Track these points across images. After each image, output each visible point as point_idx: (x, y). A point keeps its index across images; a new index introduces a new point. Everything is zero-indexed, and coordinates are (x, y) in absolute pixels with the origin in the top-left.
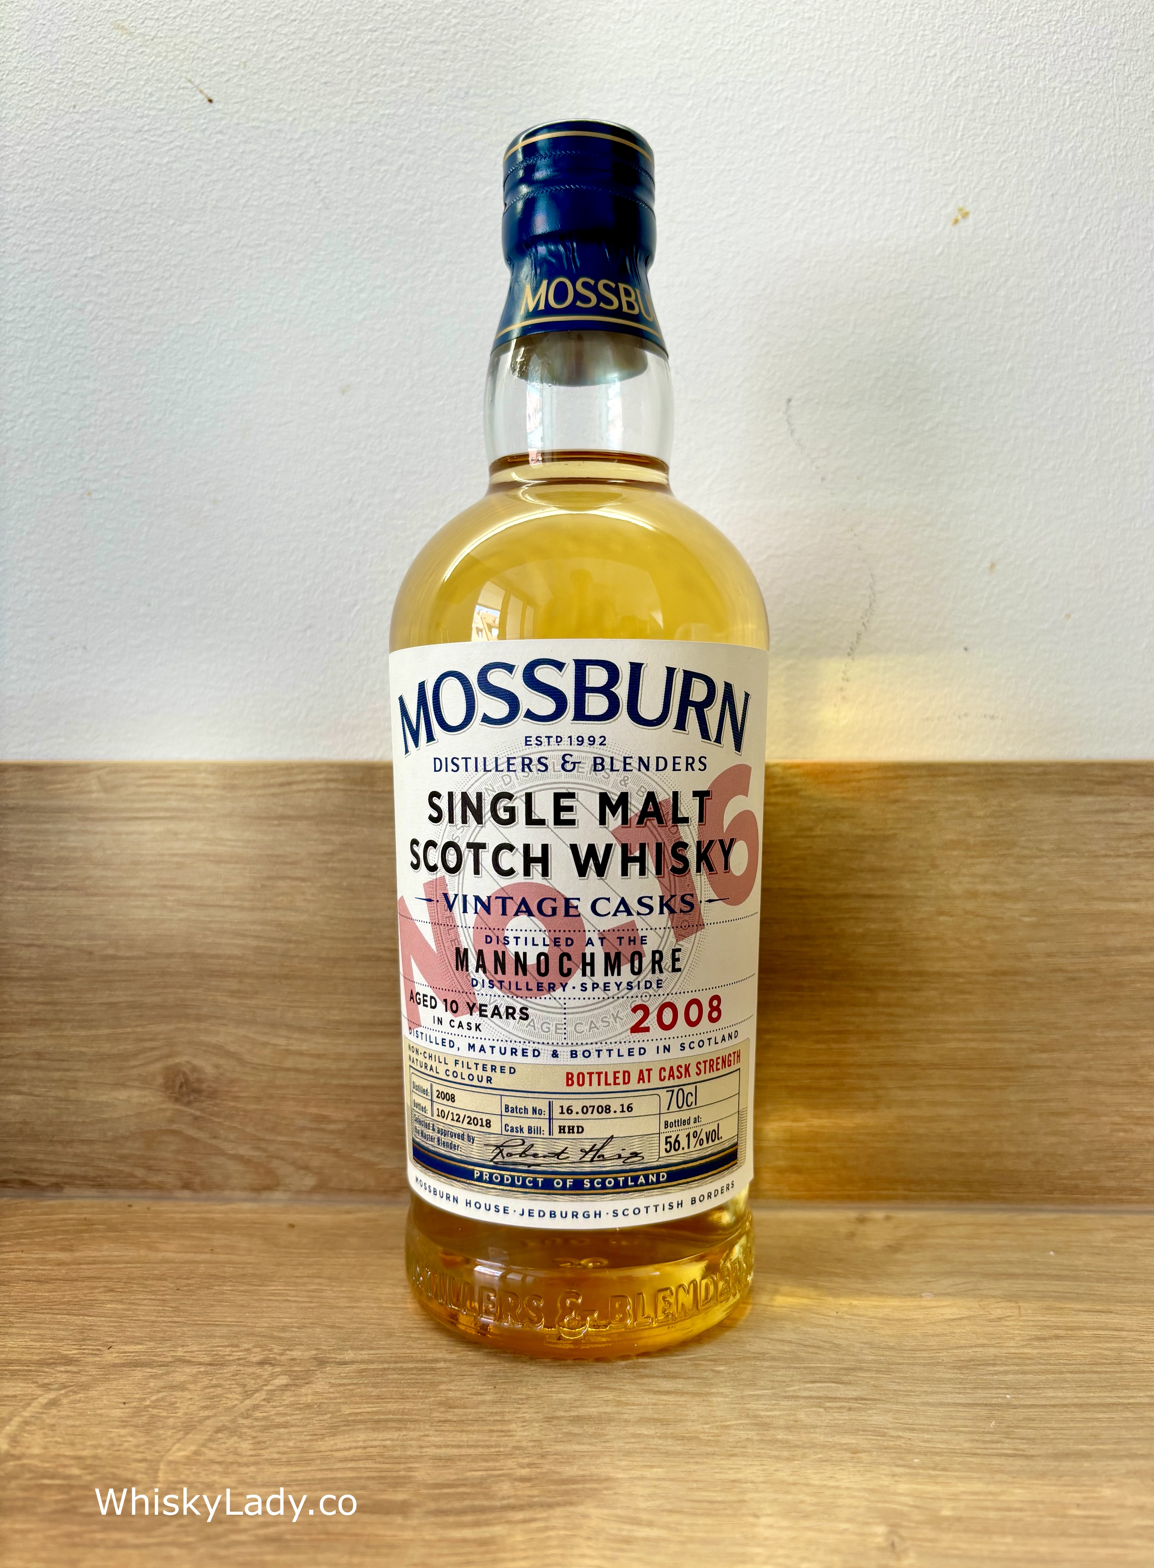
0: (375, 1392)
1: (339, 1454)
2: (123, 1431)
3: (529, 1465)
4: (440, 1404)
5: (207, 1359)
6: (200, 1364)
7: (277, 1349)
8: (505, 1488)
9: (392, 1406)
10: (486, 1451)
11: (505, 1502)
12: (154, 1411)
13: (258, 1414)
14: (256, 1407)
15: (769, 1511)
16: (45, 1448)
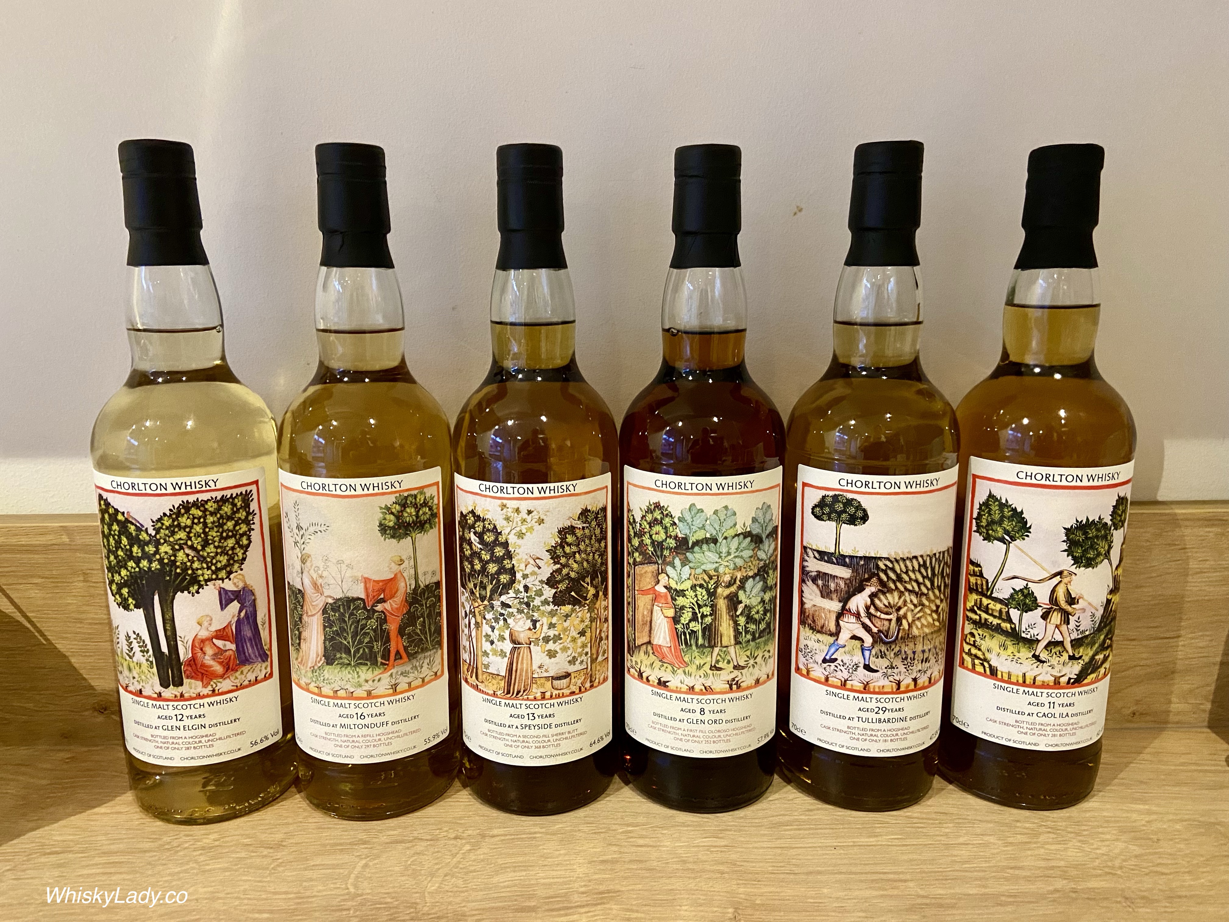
0: (511, 851)
1: (502, 885)
2: (403, 878)
3: (585, 886)
4: (541, 856)
5: (429, 837)
6: (427, 840)
7: (461, 830)
8: (576, 898)
9: (521, 859)
10: (565, 880)
11: (576, 904)
12: (414, 867)
13: (461, 866)
14: (459, 862)
15: (686, 903)
16: (371, 889)
